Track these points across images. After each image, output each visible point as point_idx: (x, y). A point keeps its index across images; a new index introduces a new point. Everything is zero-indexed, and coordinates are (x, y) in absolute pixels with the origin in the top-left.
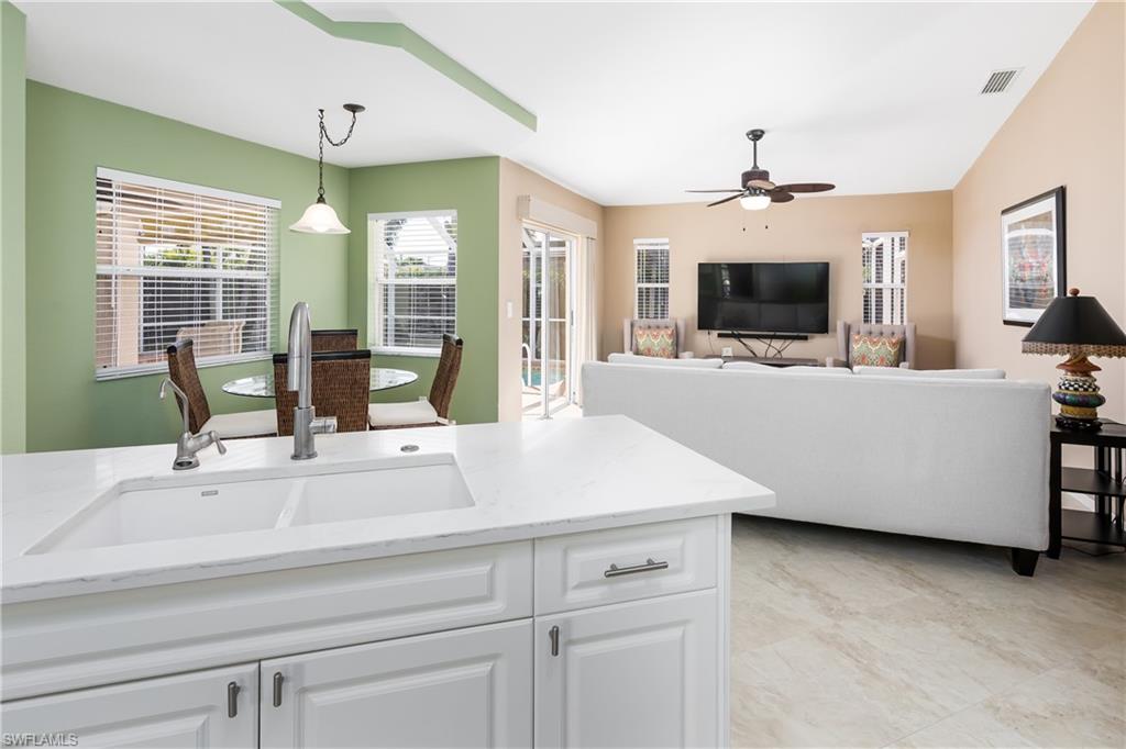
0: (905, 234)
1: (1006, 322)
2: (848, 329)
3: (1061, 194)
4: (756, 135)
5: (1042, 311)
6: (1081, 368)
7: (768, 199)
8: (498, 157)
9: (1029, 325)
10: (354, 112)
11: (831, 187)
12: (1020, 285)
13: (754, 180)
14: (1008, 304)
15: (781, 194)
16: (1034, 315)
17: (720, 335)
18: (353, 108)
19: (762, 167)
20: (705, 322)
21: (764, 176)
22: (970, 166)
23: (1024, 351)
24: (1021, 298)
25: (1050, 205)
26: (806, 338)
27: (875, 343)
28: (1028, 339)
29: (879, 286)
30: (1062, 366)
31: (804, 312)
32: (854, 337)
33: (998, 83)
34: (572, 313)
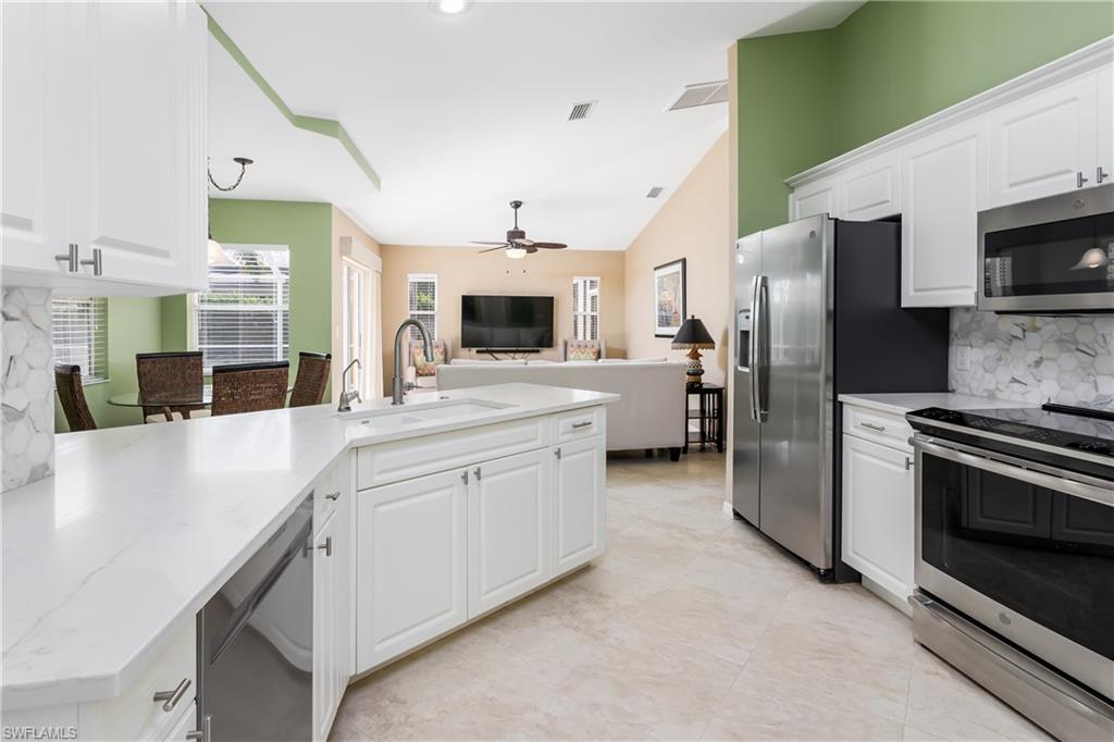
0: (598, 279)
1: (657, 336)
2: (566, 344)
3: (684, 261)
4: (517, 205)
5: (678, 328)
6: (695, 356)
7: (524, 251)
8: (330, 205)
9: (672, 337)
10: (243, 164)
11: (565, 246)
12: (664, 313)
13: (515, 236)
14: (657, 323)
15: (532, 248)
16: (674, 330)
17: (478, 352)
18: (243, 161)
19: (520, 229)
20: (467, 342)
21: (522, 235)
22: (635, 236)
23: (673, 348)
24: (665, 322)
25: (679, 267)
26: (538, 351)
27: (583, 353)
28: (675, 342)
29: (594, 314)
30: (688, 355)
31: (525, 334)
32: (570, 349)
33: (654, 193)
34: (360, 336)
